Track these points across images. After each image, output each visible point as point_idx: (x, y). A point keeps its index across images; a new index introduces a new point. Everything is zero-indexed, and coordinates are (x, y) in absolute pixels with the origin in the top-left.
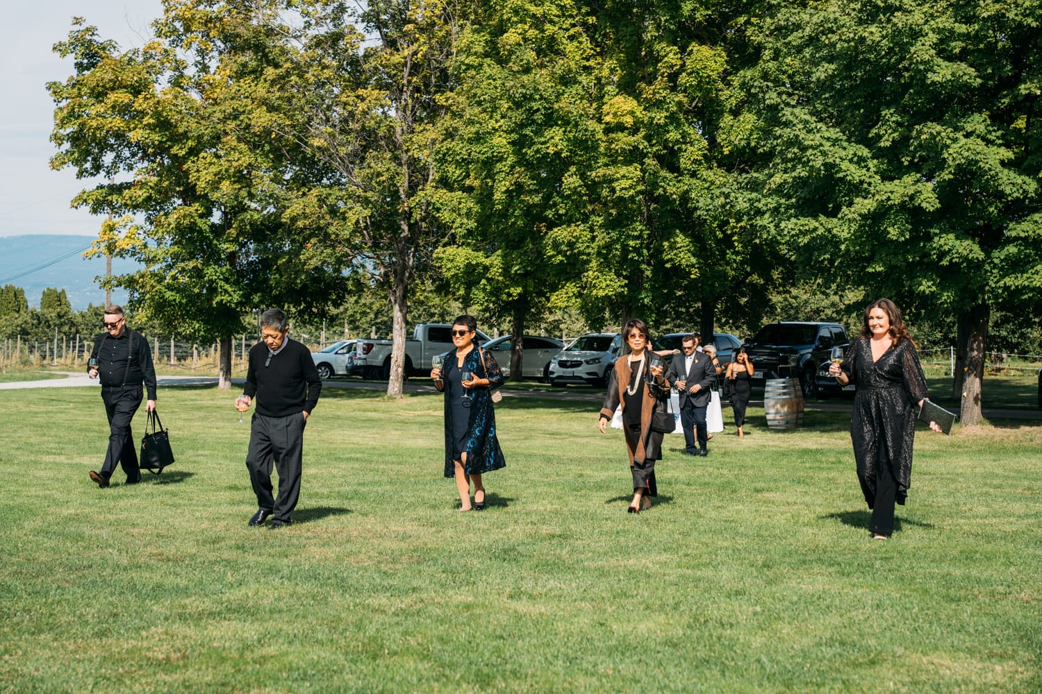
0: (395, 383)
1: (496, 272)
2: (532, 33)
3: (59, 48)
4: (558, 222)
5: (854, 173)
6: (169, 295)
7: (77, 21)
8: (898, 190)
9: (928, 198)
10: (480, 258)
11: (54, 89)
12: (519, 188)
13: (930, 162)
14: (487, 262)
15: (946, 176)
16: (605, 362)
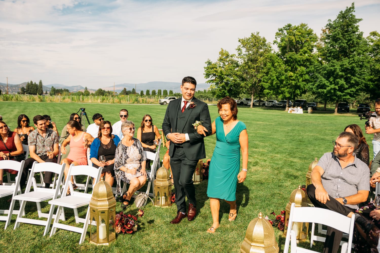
0: (251, 106)
1: (272, 93)
2: (278, 64)
3: (206, 63)
4: (282, 87)
5: (327, 84)
6: (219, 94)
7: (208, 59)
8: (333, 86)
9: (337, 87)
10: (269, 91)
11: (205, 68)
12: (277, 83)
13: (337, 84)
14: (270, 92)
15: (339, 85)
16: (285, 104)
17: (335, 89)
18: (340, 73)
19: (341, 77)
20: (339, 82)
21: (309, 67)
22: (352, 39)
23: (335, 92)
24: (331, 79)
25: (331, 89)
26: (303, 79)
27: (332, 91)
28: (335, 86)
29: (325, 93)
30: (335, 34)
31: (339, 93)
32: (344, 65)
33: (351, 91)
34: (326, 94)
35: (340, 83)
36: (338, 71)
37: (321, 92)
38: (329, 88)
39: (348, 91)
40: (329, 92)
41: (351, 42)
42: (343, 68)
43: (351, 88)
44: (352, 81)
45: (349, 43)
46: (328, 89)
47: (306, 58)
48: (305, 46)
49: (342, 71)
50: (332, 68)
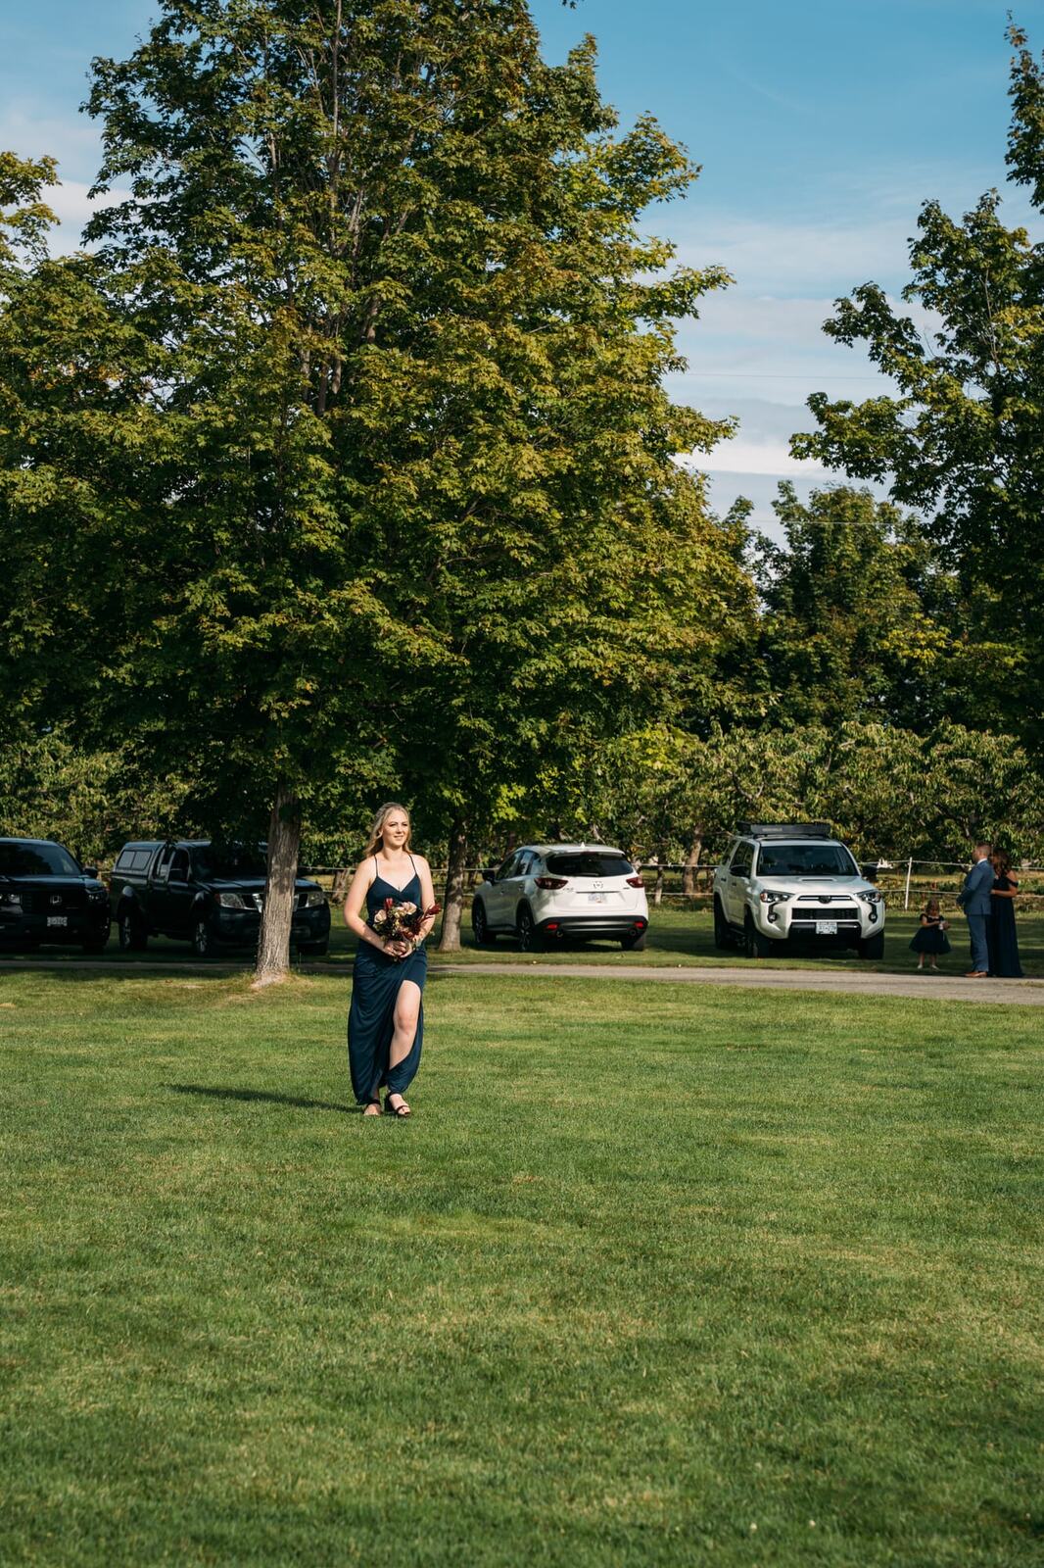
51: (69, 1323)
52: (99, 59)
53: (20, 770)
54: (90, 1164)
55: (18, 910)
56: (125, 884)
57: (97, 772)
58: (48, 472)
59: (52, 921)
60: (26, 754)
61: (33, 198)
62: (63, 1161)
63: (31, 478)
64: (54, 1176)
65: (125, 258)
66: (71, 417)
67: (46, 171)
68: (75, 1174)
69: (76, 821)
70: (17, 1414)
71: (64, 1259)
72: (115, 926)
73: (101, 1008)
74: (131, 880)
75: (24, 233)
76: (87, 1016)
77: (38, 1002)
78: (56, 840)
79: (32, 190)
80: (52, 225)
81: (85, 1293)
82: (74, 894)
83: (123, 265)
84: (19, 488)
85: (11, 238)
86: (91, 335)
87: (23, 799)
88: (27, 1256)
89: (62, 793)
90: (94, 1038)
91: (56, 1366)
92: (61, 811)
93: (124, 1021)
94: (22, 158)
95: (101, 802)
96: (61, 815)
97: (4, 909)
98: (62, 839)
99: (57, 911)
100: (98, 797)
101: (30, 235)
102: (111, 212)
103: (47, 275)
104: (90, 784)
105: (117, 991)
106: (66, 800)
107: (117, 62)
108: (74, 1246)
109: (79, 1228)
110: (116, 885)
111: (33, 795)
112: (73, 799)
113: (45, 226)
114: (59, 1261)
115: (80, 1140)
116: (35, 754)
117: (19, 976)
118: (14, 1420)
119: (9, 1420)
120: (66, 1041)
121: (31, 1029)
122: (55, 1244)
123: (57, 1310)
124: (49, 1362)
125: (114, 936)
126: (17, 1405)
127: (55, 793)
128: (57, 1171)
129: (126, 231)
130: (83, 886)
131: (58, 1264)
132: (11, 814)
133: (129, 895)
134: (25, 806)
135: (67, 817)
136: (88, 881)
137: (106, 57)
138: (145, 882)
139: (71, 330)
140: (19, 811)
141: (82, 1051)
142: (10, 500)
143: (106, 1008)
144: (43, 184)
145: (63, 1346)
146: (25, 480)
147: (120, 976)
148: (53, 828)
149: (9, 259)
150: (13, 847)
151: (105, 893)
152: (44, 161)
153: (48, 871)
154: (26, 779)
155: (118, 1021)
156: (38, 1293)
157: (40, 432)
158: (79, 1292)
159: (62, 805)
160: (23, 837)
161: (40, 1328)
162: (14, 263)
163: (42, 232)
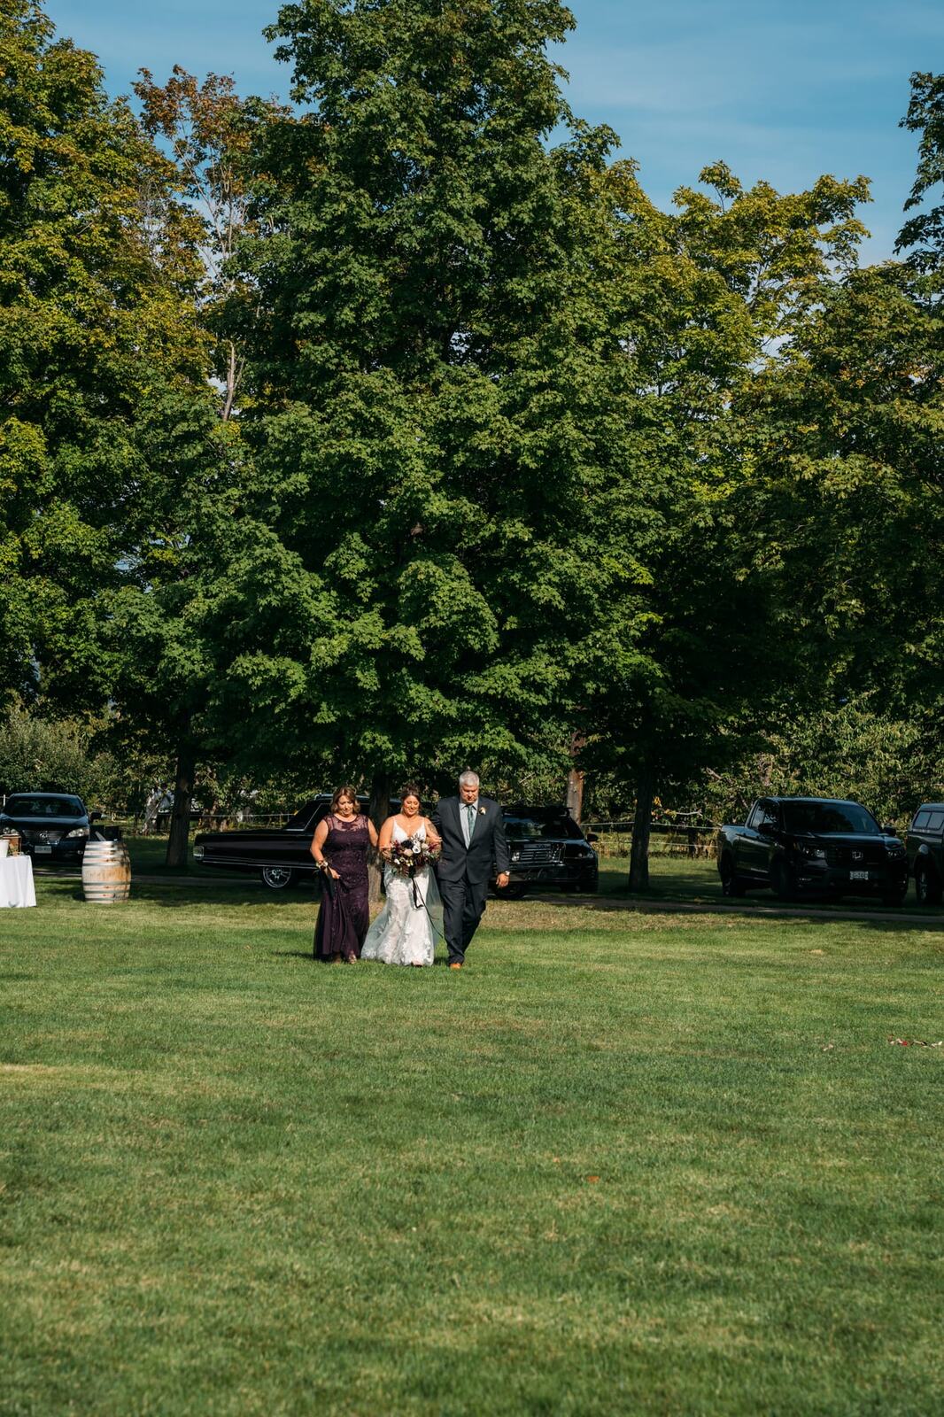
5: (311, 608)
9: (410, 639)
13: (408, 606)
15: (432, 622)
17: (389, 658)
18: (438, 505)
19: (442, 539)
20: (432, 587)
21: (94, 433)
22: (529, 187)
23: (389, 687)
24: (352, 559)
25: (358, 653)
26: (25, 548)
27: (368, 679)
28: (400, 631)
29: (293, 693)
30: (371, 119)
31: (425, 699)
32: (470, 426)
33: (527, 683)
34: (302, 709)
35: (440, 597)
36: (418, 474)
37: (258, 681)
38: (340, 645)
39: (503, 678)
40: (334, 681)
41: (524, 210)
42: (459, 458)
43: (527, 655)
44: (545, 592)
45: (501, 221)
46: (326, 650)
47: (55, 336)
48: (36, 214)
49: (454, 484)
50: (357, 447)
51: (922, 1288)
52: (918, 74)
53: (821, 736)
54: (918, 1116)
55: (822, 864)
56: (923, 842)
57: (891, 739)
58: (856, 462)
59: (855, 875)
60: (828, 722)
61: (847, 216)
62: (892, 1112)
63: (841, 466)
64: (885, 1126)
65: (935, 260)
66: (882, 408)
67: (860, 191)
68: (905, 1125)
69: (871, 784)
70: (884, 1387)
71: (908, 1217)
72: (912, 880)
73: (905, 958)
74: (927, 839)
75: (837, 247)
76: (892, 966)
77: (846, 951)
78: (855, 800)
79: (846, 208)
80: (863, 238)
81: (934, 1257)
82: (874, 852)
83: (933, 268)
84: (829, 476)
85: (825, 253)
86: (901, 330)
87: (825, 762)
88: (870, 1210)
89: (860, 757)
90: (902, 988)
91: (917, 1337)
92: (857, 774)
93: (928, 972)
94: (839, 180)
95: (896, 766)
96: (858, 778)
97: (811, 863)
98: (860, 799)
99: (859, 866)
100: (893, 762)
101: (843, 249)
102: (923, 219)
103: (858, 282)
104: (885, 750)
105: (918, 943)
106: (864, 764)
107: (935, 76)
108: (914, 1202)
109: (917, 1184)
110: (913, 843)
111: (833, 759)
112: (870, 765)
113: (856, 240)
114: (902, 1217)
115: (905, 1090)
116: (836, 722)
117: (827, 925)
118: (883, 1394)
119: (877, 1393)
120: (878, 990)
121: (843, 977)
122: (894, 1199)
123: (907, 1272)
124: (908, 1330)
125: (912, 890)
126: (884, 1376)
127: (854, 758)
128: (888, 1123)
129: (936, 235)
130: (882, 843)
131: (902, 1221)
132: (814, 776)
133: (925, 852)
134: (826, 769)
135: (863, 780)
136: (887, 839)
137: (924, 72)
138: (940, 841)
139: (881, 328)
140: (821, 773)
141: (893, 1000)
142: (821, 489)
143: (909, 959)
144: (856, 202)
145: (920, 1314)
146: (836, 468)
147: (922, 927)
148: (852, 789)
149: (823, 273)
150: (817, 806)
151: (903, 850)
152: (859, 181)
153: (851, 831)
154: (827, 744)
155: (921, 971)
156: (887, 1252)
157: (852, 421)
158: (927, 1255)
159: (860, 768)
160: (825, 797)
161: (895, 1292)
162: (828, 277)
163: (854, 245)
